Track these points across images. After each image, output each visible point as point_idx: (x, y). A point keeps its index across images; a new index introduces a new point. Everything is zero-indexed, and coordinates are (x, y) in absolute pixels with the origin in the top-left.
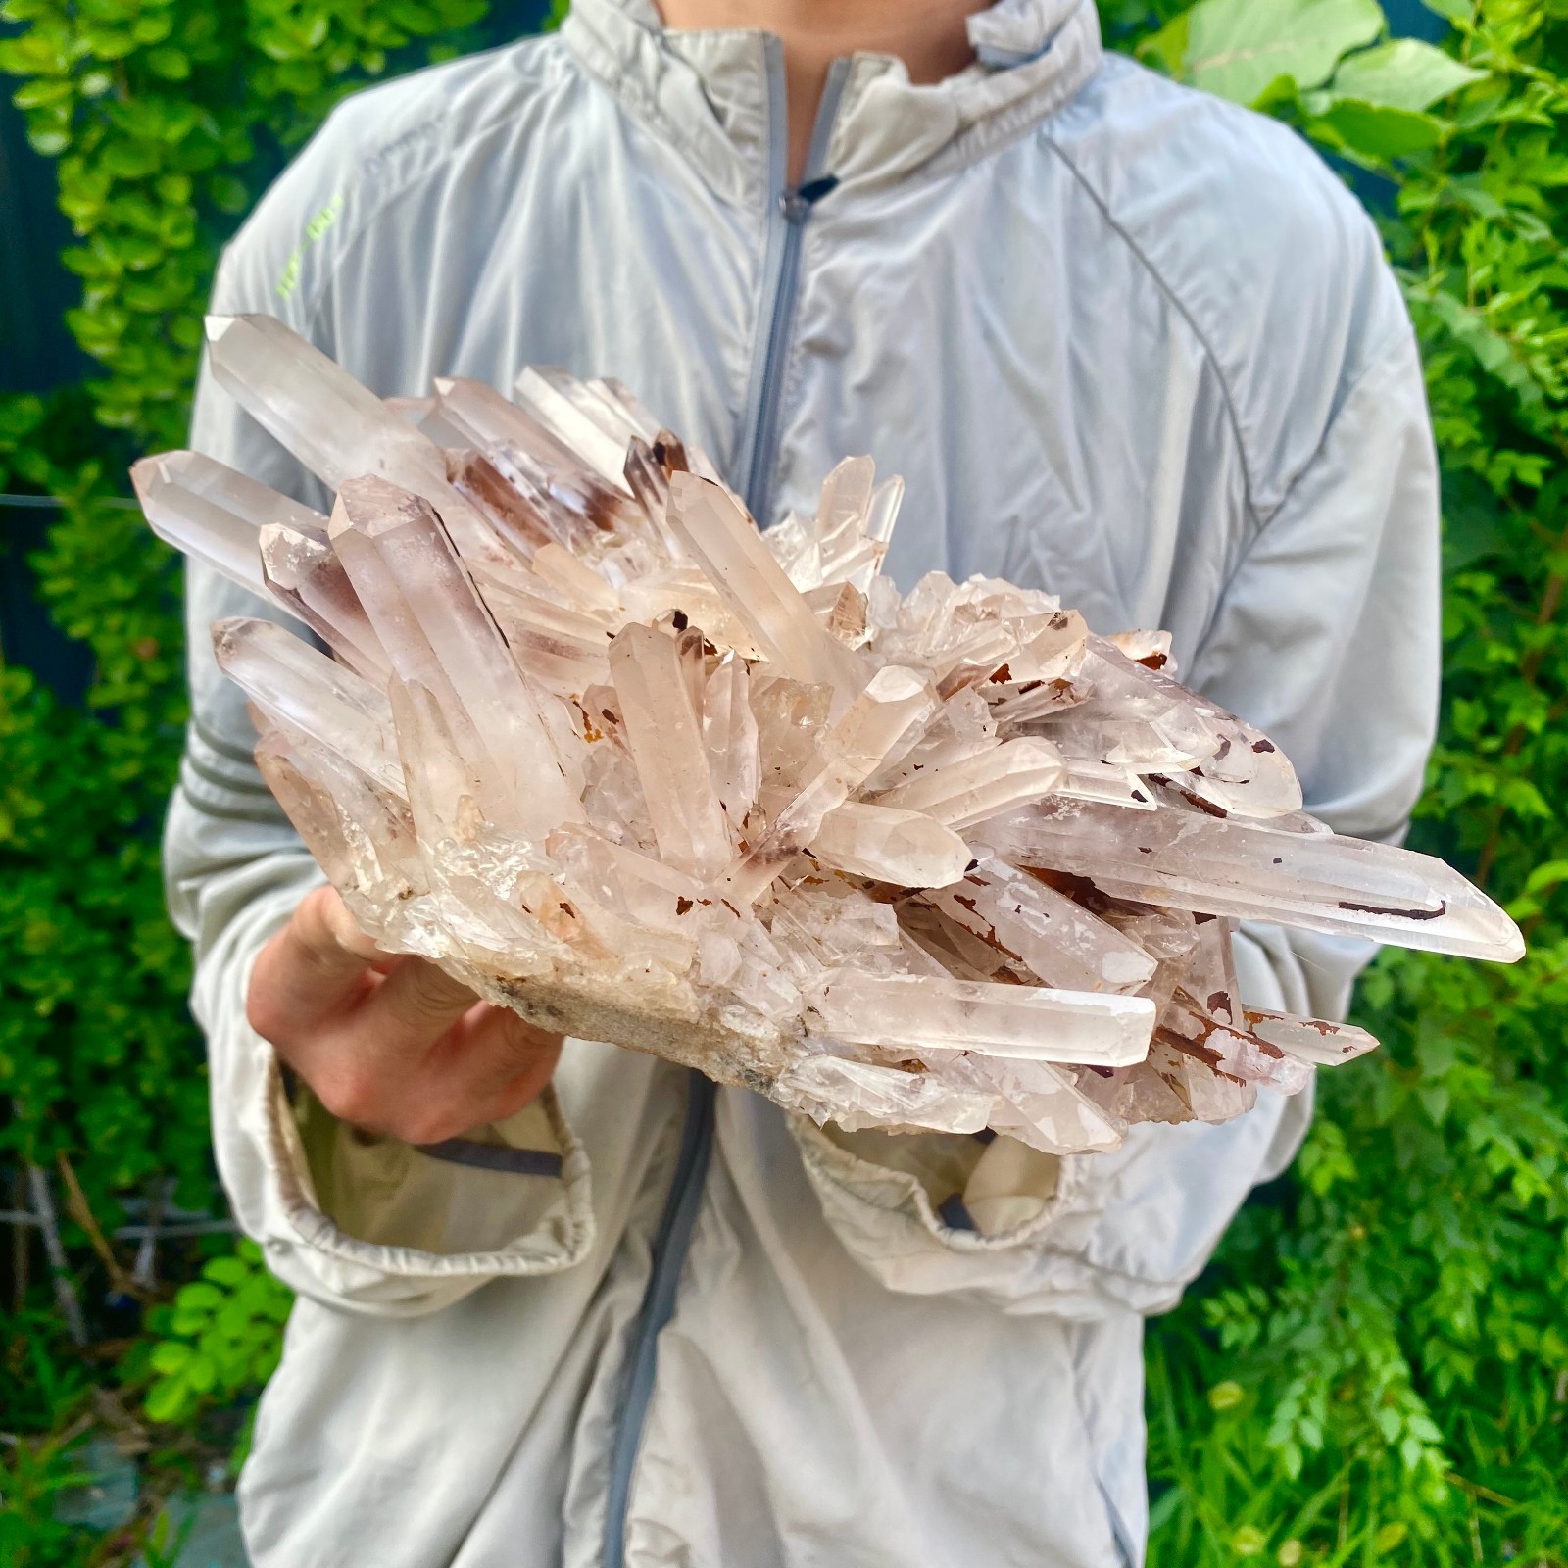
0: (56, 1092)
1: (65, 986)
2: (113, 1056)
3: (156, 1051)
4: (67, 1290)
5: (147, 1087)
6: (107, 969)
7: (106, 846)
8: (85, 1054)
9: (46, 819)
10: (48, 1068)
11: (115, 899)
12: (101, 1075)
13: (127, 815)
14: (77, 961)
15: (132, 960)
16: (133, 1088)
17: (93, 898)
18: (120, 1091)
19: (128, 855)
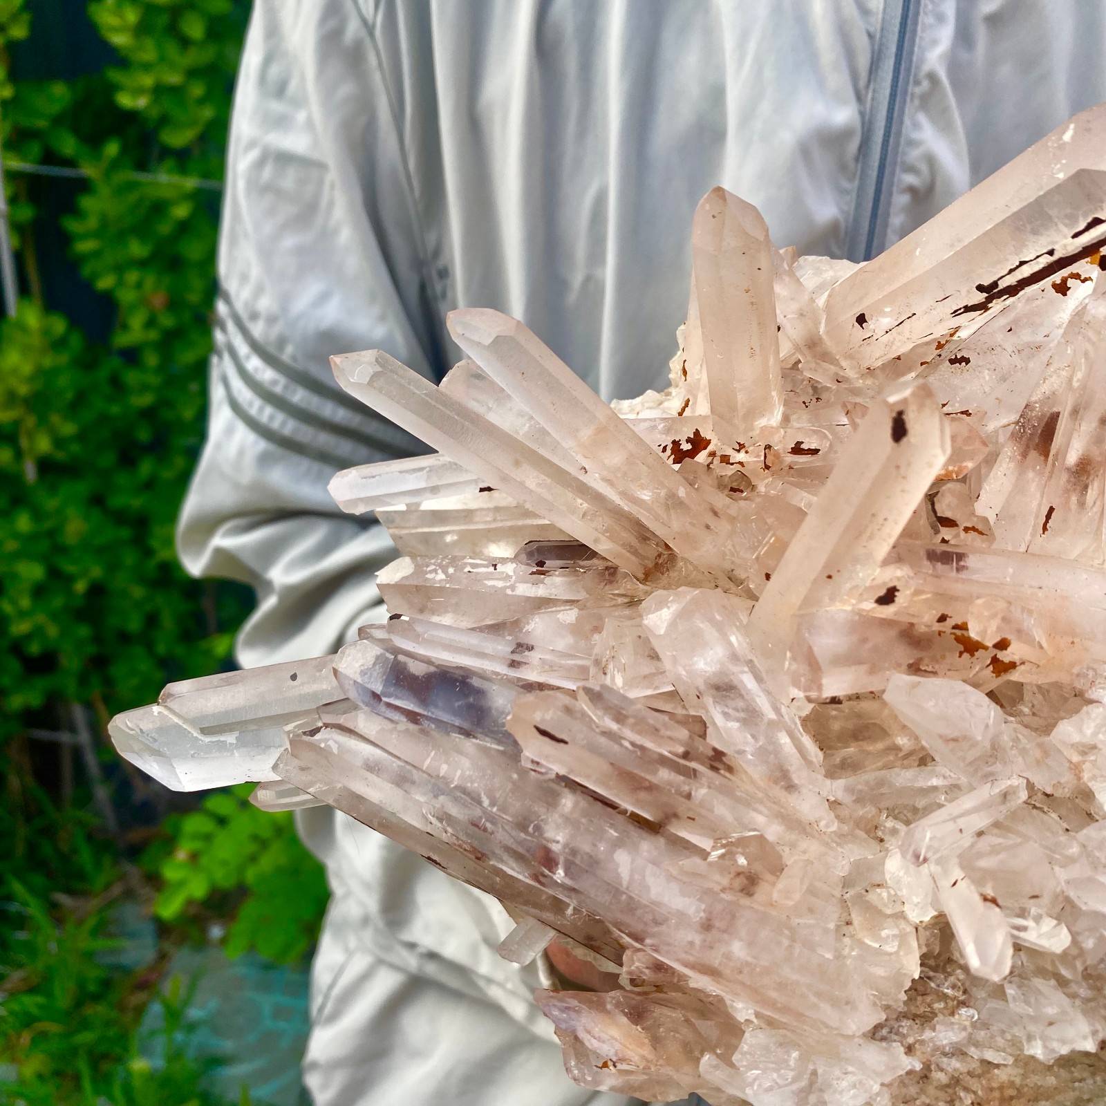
0: (91, 650)
1: (97, 572)
2: (134, 624)
3: (168, 622)
4: (102, 793)
5: (161, 649)
6: (129, 558)
7: (128, 459)
8: (113, 621)
9: (81, 437)
10: (84, 631)
11: (136, 502)
12: (125, 638)
13: (144, 435)
14: (105, 552)
15: (148, 552)
16: (149, 646)
17: (118, 501)
18: (138, 651)
19: (146, 467)
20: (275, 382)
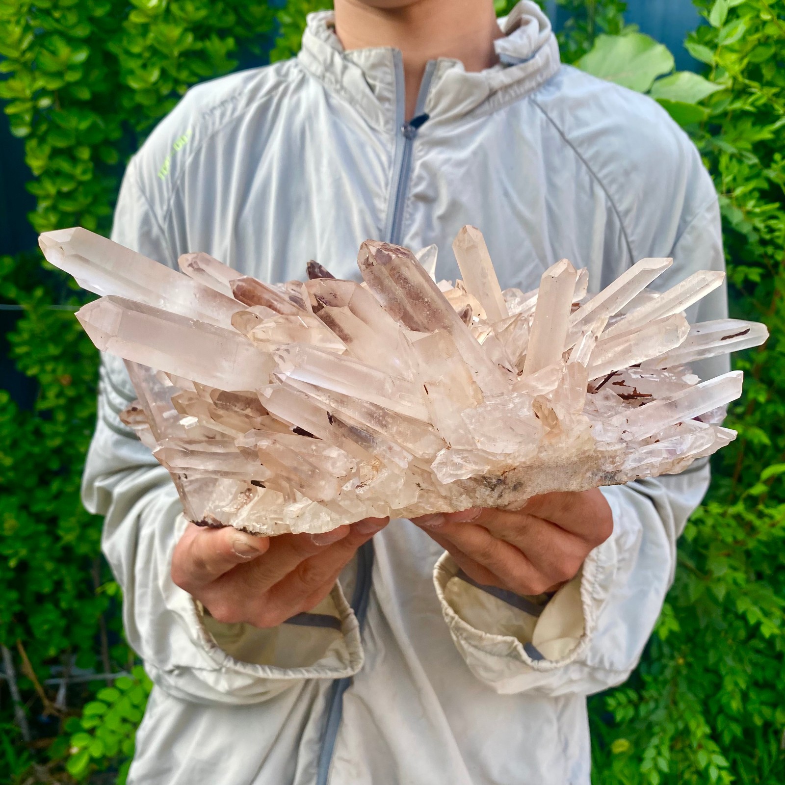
0: (17, 608)
1: (23, 552)
2: (47, 588)
3: (68, 586)
4: (21, 713)
5: (64, 605)
6: (45, 542)
7: (44, 481)
8: (33, 588)
9: (14, 468)
10: (13, 595)
11: (49, 508)
12: (40, 599)
13: (55, 465)
14: (29, 539)
15: (57, 538)
16: (57, 604)
17: (37, 508)
18: (49, 606)
19: (55, 486)
20: (121, 404)
